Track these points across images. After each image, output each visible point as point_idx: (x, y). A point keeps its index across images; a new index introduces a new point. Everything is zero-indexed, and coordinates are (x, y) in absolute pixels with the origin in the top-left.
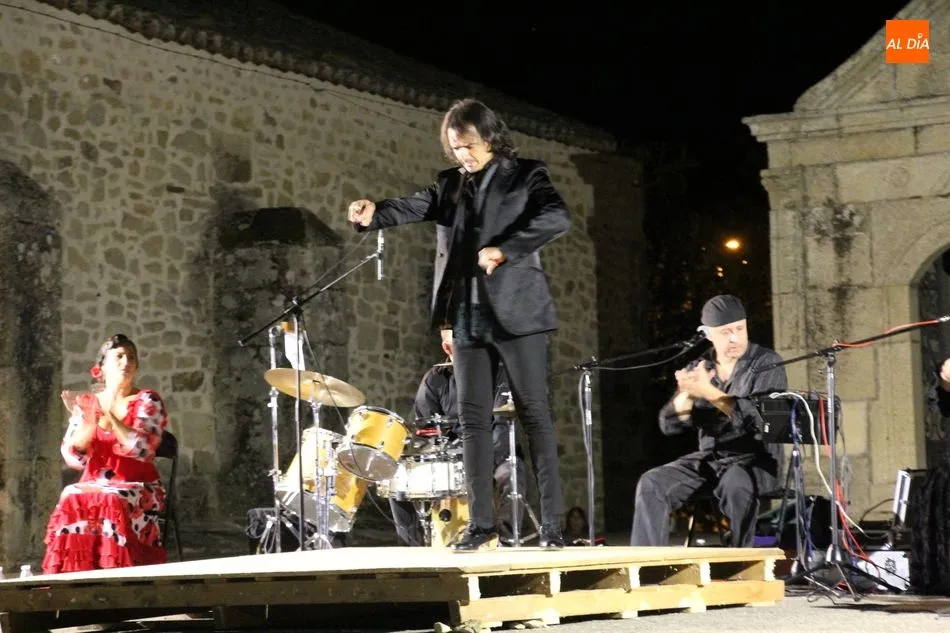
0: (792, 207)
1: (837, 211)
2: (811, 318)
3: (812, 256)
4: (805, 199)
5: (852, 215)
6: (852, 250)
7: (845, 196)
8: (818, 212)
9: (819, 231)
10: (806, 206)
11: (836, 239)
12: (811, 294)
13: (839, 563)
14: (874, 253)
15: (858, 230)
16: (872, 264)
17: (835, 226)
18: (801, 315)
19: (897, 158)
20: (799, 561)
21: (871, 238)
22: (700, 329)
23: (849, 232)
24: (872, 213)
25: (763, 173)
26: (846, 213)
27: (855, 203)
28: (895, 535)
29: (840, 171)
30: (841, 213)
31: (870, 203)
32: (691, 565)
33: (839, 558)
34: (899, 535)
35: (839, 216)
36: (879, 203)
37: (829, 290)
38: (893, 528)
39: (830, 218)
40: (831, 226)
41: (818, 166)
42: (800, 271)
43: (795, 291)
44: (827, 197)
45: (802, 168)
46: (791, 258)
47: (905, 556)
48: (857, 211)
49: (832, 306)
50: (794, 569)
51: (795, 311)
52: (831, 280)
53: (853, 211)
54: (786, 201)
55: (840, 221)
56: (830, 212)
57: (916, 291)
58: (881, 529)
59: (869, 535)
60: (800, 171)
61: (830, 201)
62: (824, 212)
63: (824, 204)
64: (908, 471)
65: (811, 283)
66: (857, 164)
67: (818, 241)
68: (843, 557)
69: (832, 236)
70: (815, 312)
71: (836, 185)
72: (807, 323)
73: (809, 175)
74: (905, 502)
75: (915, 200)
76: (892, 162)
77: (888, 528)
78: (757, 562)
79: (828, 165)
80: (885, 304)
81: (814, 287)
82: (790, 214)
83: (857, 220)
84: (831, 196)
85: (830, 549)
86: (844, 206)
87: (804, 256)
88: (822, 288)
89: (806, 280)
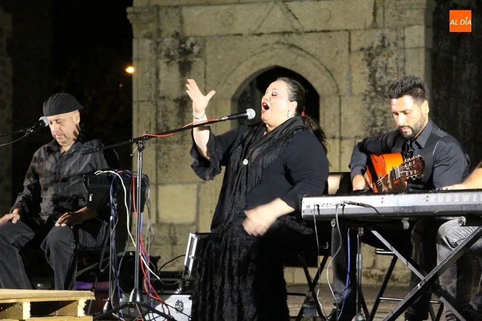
0: (149, 37)
1: (182, 42)
2: (160, 120)
3: (162, 75)
4: (159, 31)
5: (192, 45)
6: (192, 71)
7: (188, 31)
8: (168, 42)
9: (168, 55)
10: (159, 36)
11: (180, 63)
12: (161, 103)
13: (138, 303)
14: (207, 74)
15: (196, 56)
16: (205, 82)
17: (180, 53)
18: (153, 118)
19: (226, 4)
20: (110, 302)
21: (206, 63)
22: (41, 119)
23: (190, 58)
24: (207, 44)
25: (129, 10)
26: (188, 44)
27: (195, 37)
28: (184, 282)
29: (185, 11)
30: (184, 43)
31: (206, 37)
32: (15, 303)
33: (138, 299)
34: (188, 282)
35: (183, 46)
36: (211, 37)
37: (174, 101)
38: (183, 277)
39: (177, 46)
40: (177, 53)
41: (169, 7)
42: (153, 85)
43: (148, 101)
44: (175, 31)
45: (158, 7)
46: (147, 75)
47: (190, 299)
48: (196, 42)
49: (176, 112)
50: (105, 308)
51: (148, 114)
52: (176, 94)
53: (194, 42)
54: (144, 32)
55: (184, 49)
56: (177, 42)
57: (236, 104)
58: (174, 277)
59: (164, 282)
60: (155, 10)
61: (177, 33)
62: (173, 41)
63: (173, 36)
64: (197, 234)
65: (161, 95)
66: (197, 7)
67: (168, 63)
68: (142, 299)
69: (177, 60)
70: (163, 116)
71: (182, 22)
72: (157, 124)
73: (162, 13)
74: (193, 258)
75: (237, 37)
76: (223, 8)
77: (179, 277)
78: (72, 302)
79: (176, 7)
80: (213, 112)
81: (164, 98)
82: (148, 42)
83: (196, 49)
84: (178, 30)
85: (133, 292)
86: (187, 38)
87: (157, 74)
88: (169, 99)
89: (158, 92)
